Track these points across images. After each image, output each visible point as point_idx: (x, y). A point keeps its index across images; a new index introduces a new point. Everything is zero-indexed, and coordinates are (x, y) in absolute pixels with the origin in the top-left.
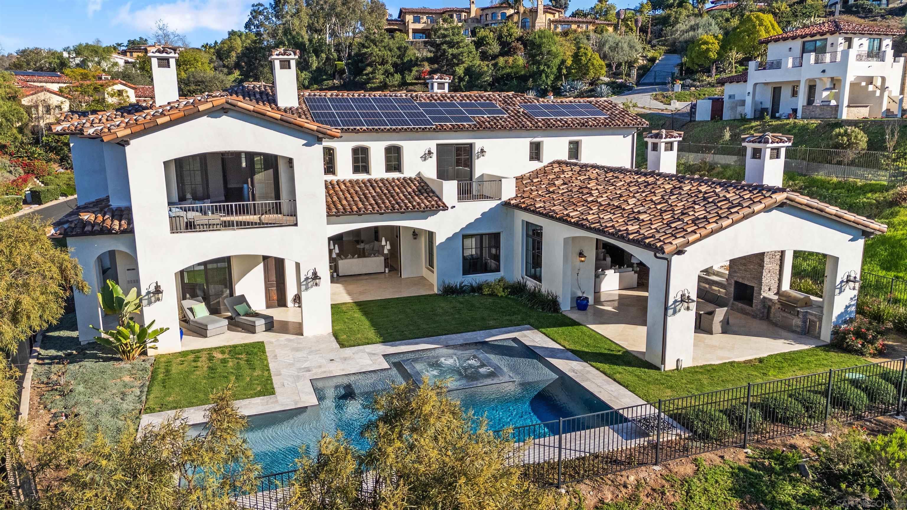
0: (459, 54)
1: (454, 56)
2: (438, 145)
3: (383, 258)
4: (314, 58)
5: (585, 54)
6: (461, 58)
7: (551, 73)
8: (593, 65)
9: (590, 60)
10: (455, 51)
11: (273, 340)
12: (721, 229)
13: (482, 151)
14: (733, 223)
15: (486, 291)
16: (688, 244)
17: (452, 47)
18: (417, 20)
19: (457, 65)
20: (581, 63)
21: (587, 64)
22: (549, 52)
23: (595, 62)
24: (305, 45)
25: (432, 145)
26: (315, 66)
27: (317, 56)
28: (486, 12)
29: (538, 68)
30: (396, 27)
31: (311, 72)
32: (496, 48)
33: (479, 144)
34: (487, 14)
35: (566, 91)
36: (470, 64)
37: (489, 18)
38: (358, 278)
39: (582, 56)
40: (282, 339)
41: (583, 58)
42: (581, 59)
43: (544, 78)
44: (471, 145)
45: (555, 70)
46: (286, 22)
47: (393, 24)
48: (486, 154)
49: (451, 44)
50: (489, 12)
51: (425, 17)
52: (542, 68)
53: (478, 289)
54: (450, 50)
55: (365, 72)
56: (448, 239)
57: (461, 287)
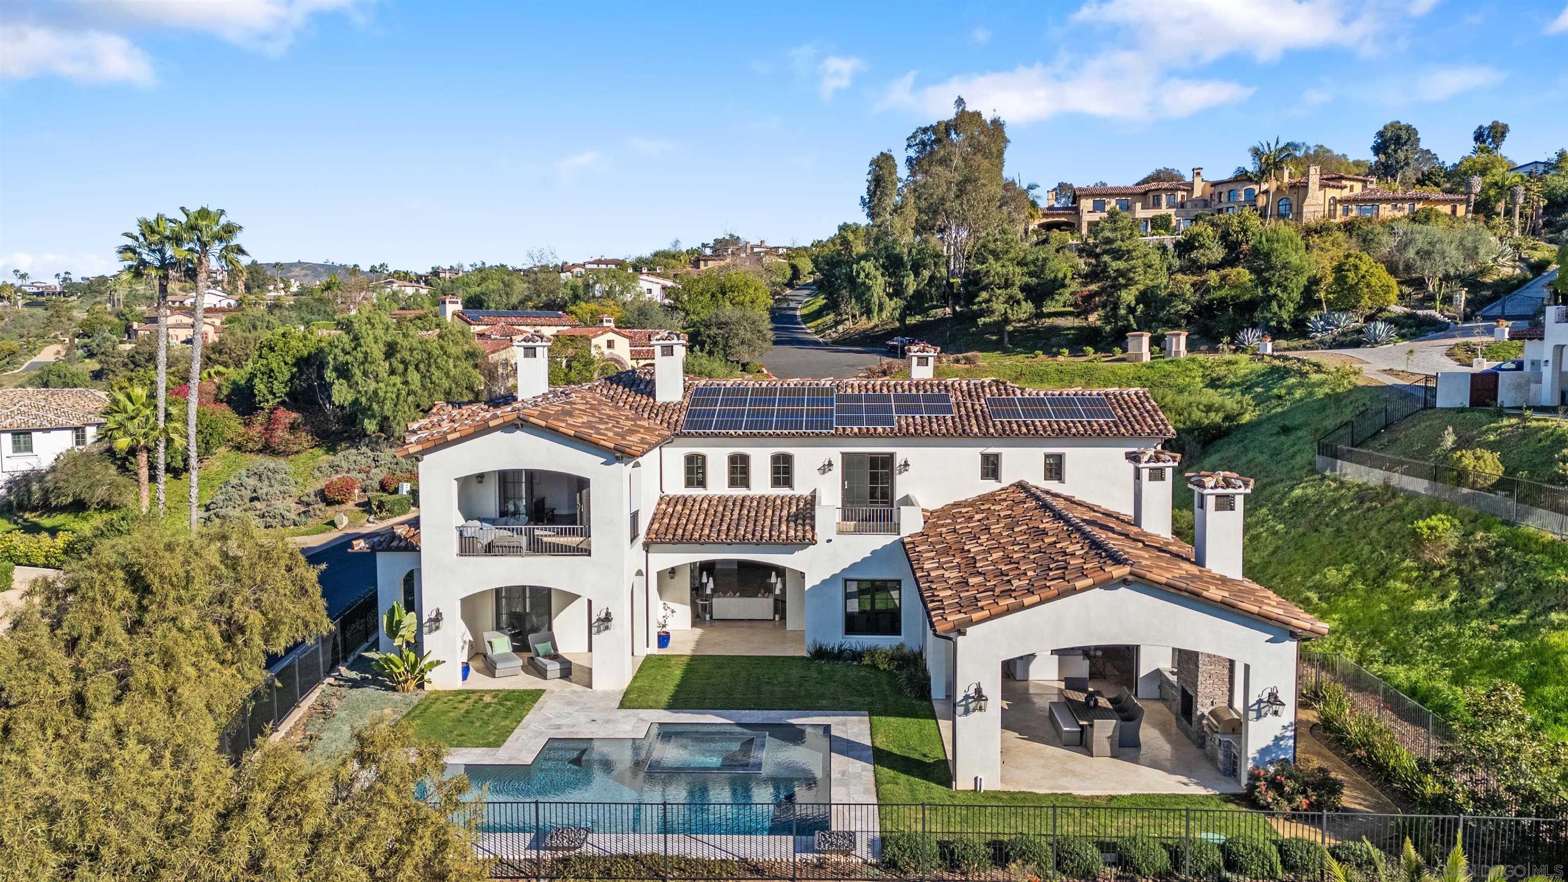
0: (1129, 270)
1: (1121, 273)
2: (844, 454)
3: (771, 601)
4: (912, 276)
5: (1356, 267)
6: (1132, 275)
7: (1290, 299)
8: (1368, 285)
9: (1363, 277)
10: (1121, 265)
11: (557, 690)
12: (1023, 607)
13: (906, 464)
14: (1042, 602)
15: (867, 660)
16: (971, 623)
17: (1119, 259)
18: (1098, 207)
19: (1126, 286)
20: (1346, 283)
21: (1357, 284)
22: (1285, 266)
23: (1373, 281)
24: (902, 258)
25: (834, 454)
26: (911, 290)
27: (917, 275)
28: (1219, 188)
29: (1265, 291)
30: (1063, 219)
31: (905, 299)
32: (1217, 253)
33: (901, 454)
34: (1220, 193)
35: (1317, 331)
36: (1150, 284)
37: (1224, 198)
38: (733, 624)
39: (1348, 270)
40: (568, 690)
41: (1351, 275)
42: (1347, 277)
43: (1276, 309)
44: (892, 456)
45: (1296, 295)
46: (882, 222)
47: (1058, 215)
48: (910, 468)
49: (1118, 255)
50: (1224, 189)
51: (1113, 202)
52: (1272, 291)
53: (857, 656)
54: (1114, 264)
55: (977, 300)
56: (824, 582)
57: (841, 652)
